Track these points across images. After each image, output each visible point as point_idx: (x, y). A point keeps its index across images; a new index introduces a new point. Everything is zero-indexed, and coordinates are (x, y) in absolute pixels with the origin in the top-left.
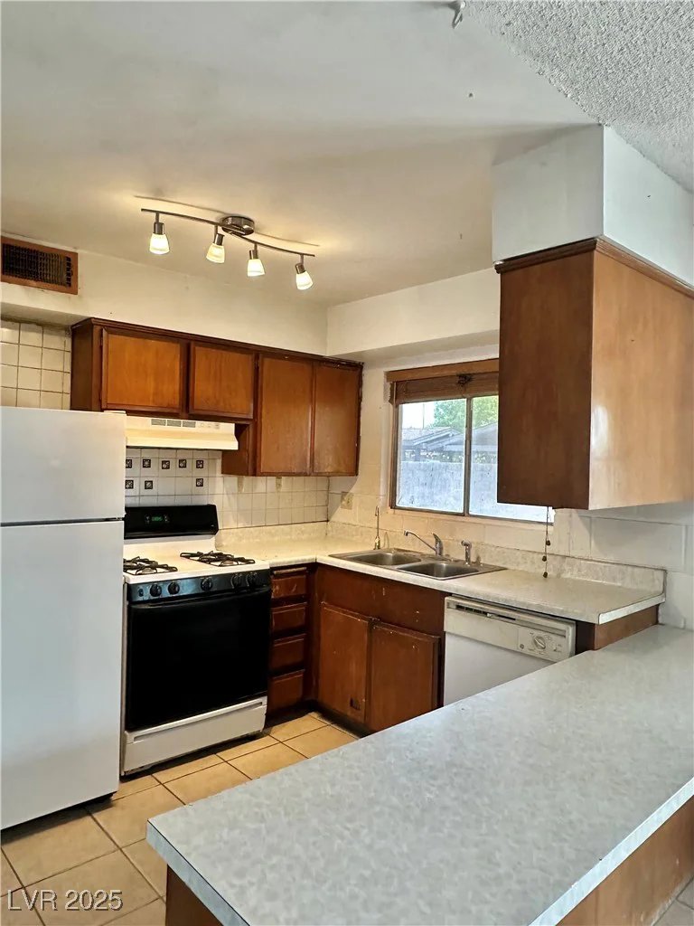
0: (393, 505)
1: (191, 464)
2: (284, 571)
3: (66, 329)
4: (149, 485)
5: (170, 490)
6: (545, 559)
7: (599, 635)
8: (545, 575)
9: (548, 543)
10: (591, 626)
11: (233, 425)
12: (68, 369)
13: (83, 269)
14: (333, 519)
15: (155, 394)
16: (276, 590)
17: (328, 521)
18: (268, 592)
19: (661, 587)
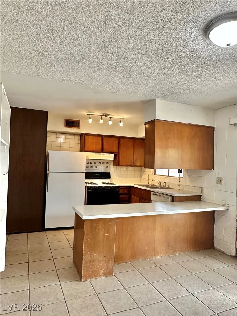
0: (155, 174)
1: (105, 163)
2: (123, 187)
3: (79, 135)
4: (96, 167)
5: (101, 169)
6: (179, 185)
8: (179, 189)
9: (180, 182)
10: (175, 196)
11: (113, 154)
12: (79, 143)
13: (81, 124)
14: (142, 178)
15: (96, 148)
16: (121, 191)
17: (141, 178)
18: (119, 191)
19: (201, 192)
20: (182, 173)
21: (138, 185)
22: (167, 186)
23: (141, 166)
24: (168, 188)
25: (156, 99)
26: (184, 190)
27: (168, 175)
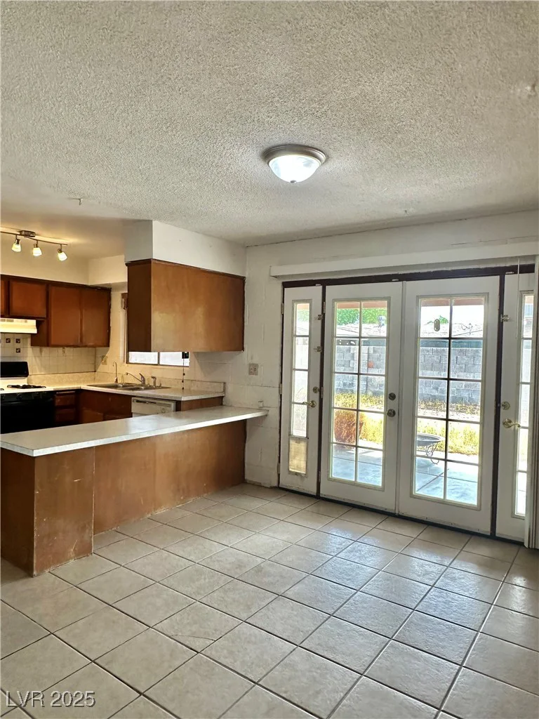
0: (128, 362)
1: (13, 341)
2: (63, 392)
6: (183, 382)
7: (183, 406)
8: (184, 388)
9: (184, 374)
10: (180, 401)
11: (35, 321)
14: (98, 370)
16: (58, 401)
17: (95, 371)
18: (53, 402)
19: (222, 390)
20: (188, 357)
21: (96, 386)
22: (157, 385)
23: (94, 347)
24: (160, 387)
25: (152, 221)
26: (192, 389)
27: (157, 363)
